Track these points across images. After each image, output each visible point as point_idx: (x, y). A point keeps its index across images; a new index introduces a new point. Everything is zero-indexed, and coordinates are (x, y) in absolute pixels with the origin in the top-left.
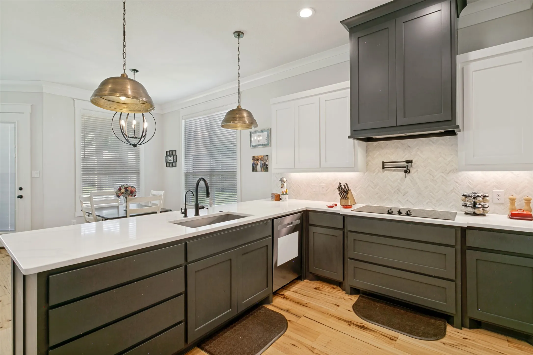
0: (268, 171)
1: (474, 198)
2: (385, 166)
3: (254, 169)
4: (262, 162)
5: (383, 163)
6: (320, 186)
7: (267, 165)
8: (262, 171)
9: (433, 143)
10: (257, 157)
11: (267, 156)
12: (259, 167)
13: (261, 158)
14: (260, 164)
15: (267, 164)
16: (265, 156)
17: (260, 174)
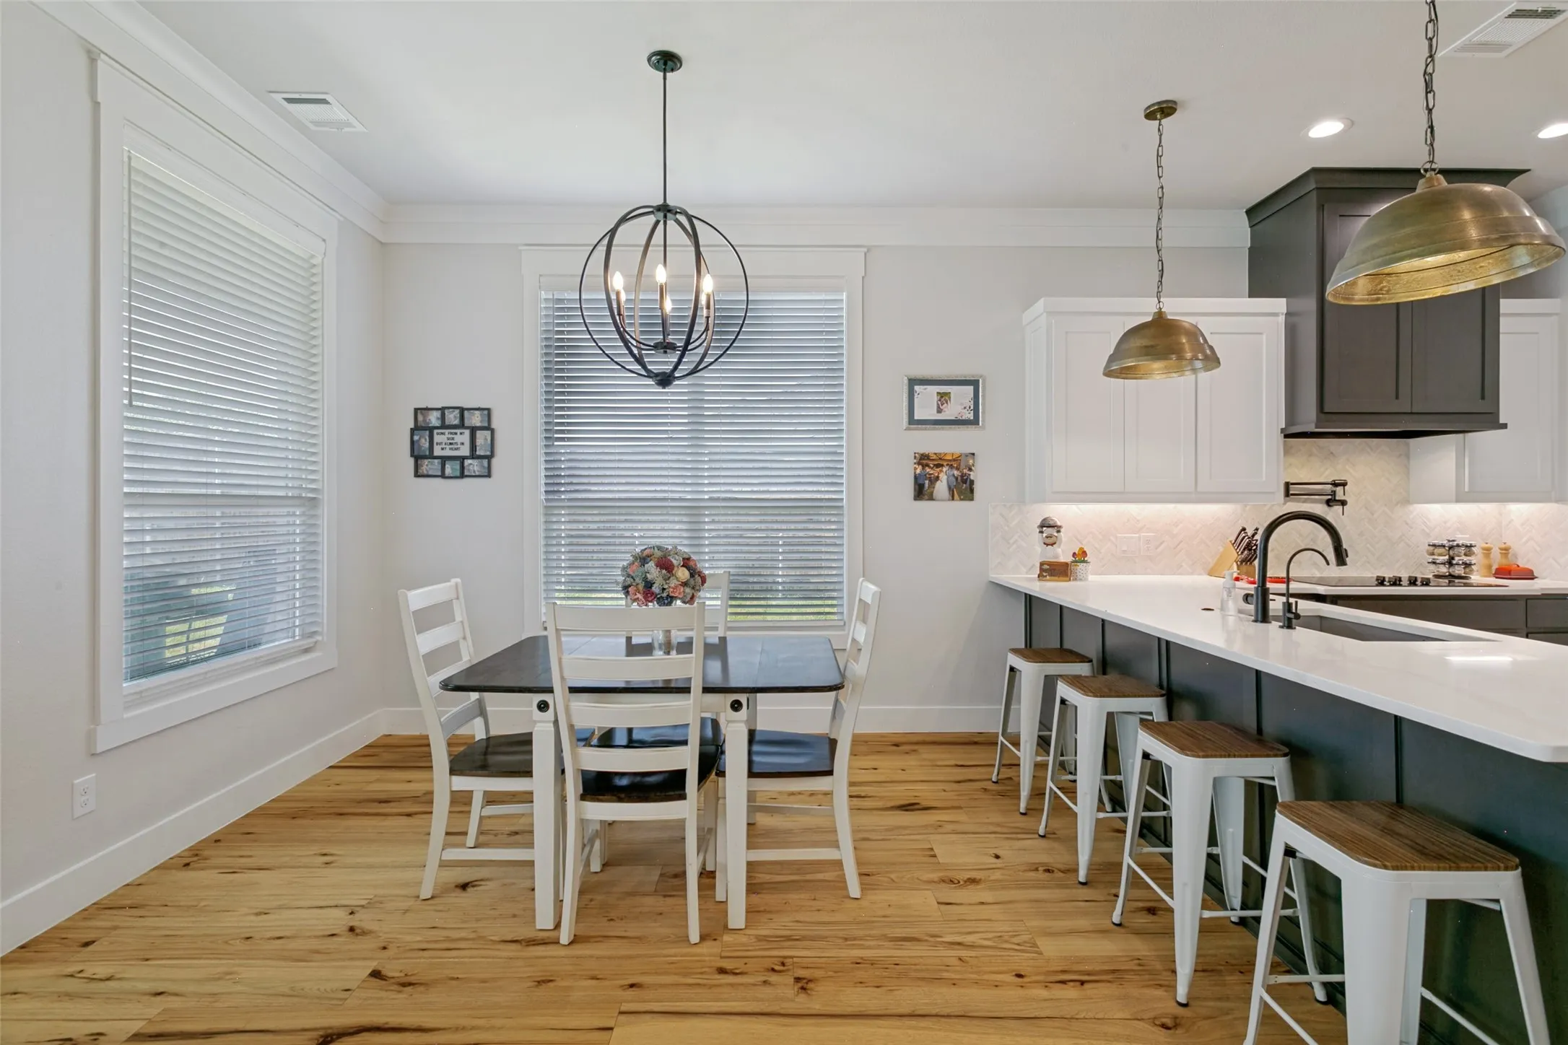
0: (972, 499)
1: (1451, 548)
2: (1291, 492)
3: (922, 491)
4: (956, 473)
5: (1287, 485)
6: (1139, 538)
7: (972, 482)
8: (953, 499)
9: (1372, 449)
10: (935, 457)
11: (973, 454)
12: (941, 487)
13: (950, 460)
14: (946, 477)
15: (972, 478)
16: (967, 456)
17: (942, 509)
